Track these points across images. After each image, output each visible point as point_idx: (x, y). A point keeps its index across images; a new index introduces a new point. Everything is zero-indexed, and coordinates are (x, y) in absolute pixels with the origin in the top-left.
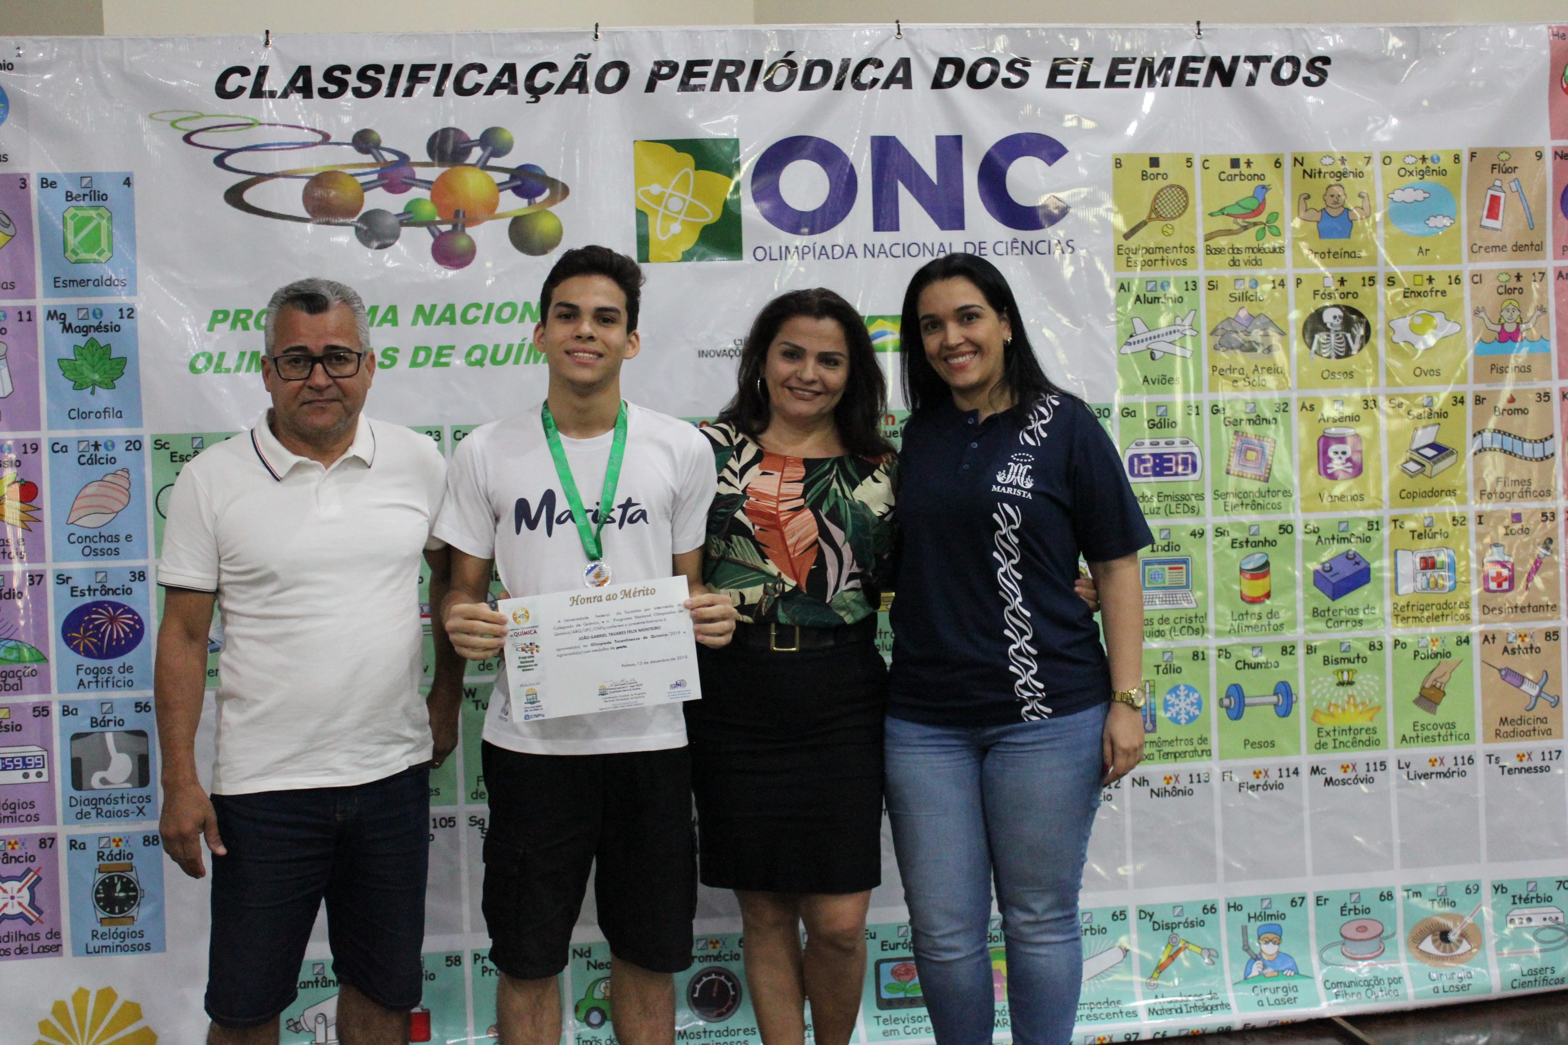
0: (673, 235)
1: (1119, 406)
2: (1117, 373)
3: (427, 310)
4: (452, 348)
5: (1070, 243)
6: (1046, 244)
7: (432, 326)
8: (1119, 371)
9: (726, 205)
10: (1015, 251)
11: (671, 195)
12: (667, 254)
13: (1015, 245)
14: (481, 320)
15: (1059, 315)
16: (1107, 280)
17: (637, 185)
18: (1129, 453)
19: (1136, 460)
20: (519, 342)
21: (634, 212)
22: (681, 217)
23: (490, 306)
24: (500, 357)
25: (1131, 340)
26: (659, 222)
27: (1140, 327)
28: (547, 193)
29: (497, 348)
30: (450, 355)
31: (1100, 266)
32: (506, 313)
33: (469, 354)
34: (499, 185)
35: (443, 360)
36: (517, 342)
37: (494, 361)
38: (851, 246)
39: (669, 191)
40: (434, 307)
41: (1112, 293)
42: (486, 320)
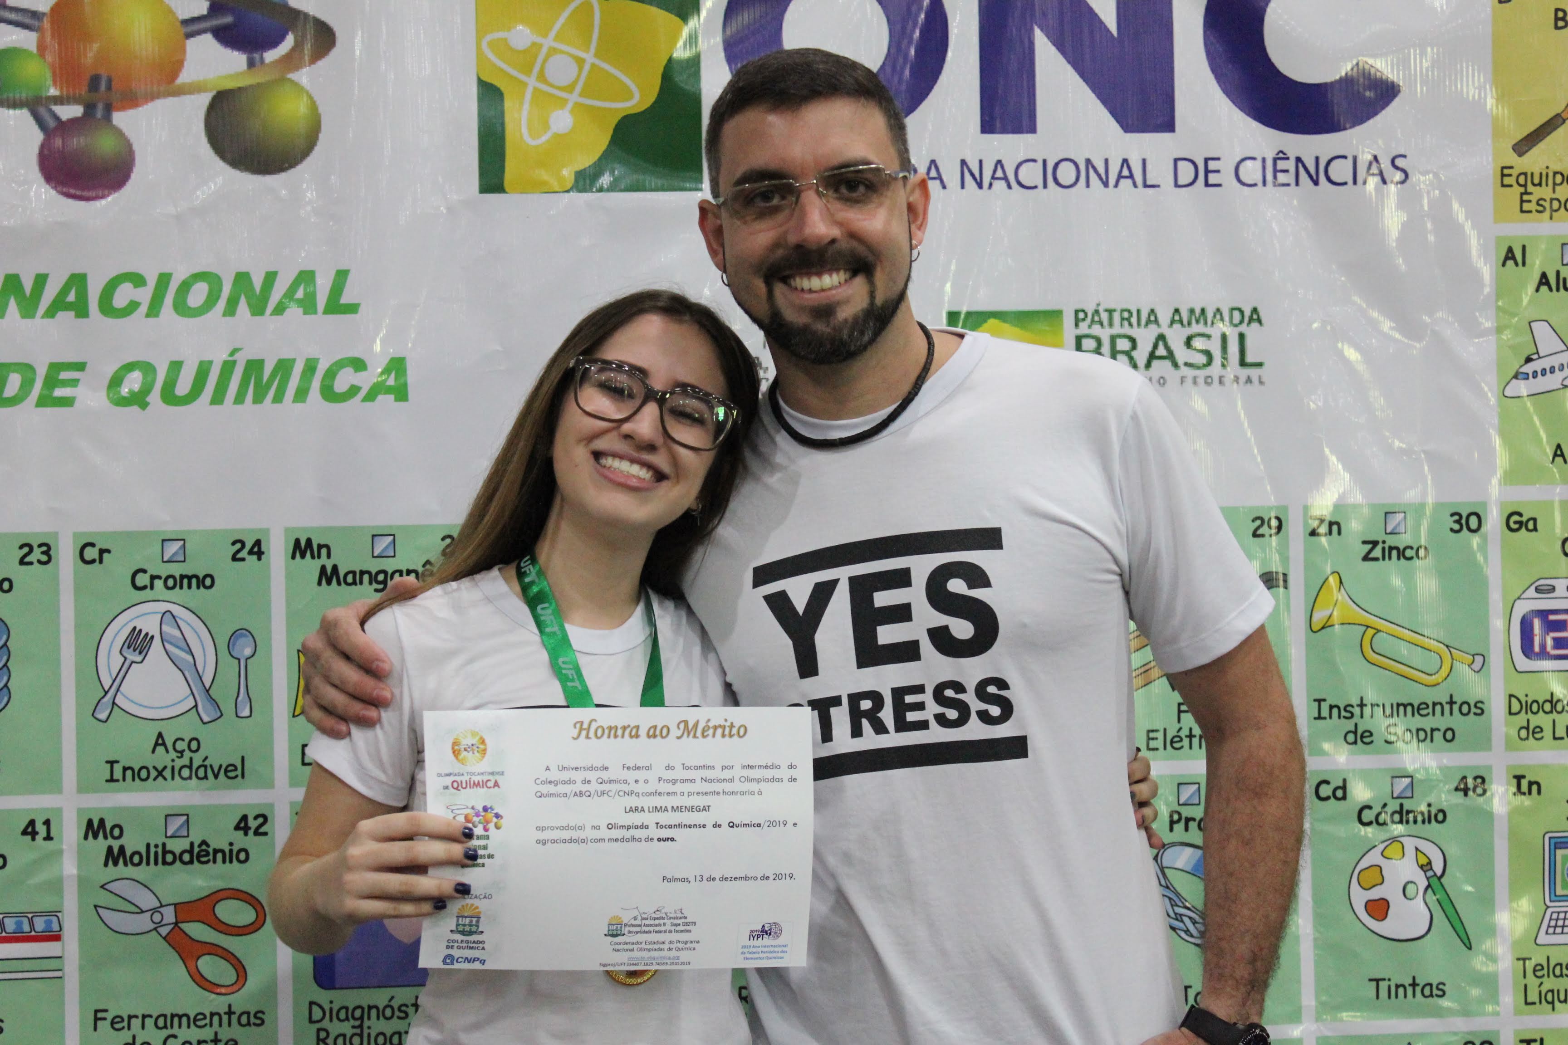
0: (558, 137)
1: (1502, 505)
2: (1497, 441)
3: (28, 285)
4: (80, 367)
5: (1399, 162)
6: (1350, 162)
7: (38, 322)
8: (1502, 434)
9: (667, 76)
10: (1282, 178)
11: (553, 51)
12: (543, 175)
13: (1281, 165)
14: (143, 309)
15: (1375, 314)
16: (1474, 243)
17: (481, 33)
18: (1523, 608)
19: (1537, 623)
20: (225, 356)
21: (473, 90)
22: (574, 97)
23: (164, 280)
24: (183, 388)
25: (1529, 368)
26: (526, 106)
27: (1547, 342)
28: (289, 41)
29: (176, 366)
30: (74, 383)
31: (1459, 212)
32: (198, 295)
33: (116, 381)
34: (186, 22)
35: (58, 392)
36: (219, 357)
37: (169, 396)
38: (933, 162)
39: (548, 42)
40: (41, 280)
41: (1486, 270)
42: (154, 311)
